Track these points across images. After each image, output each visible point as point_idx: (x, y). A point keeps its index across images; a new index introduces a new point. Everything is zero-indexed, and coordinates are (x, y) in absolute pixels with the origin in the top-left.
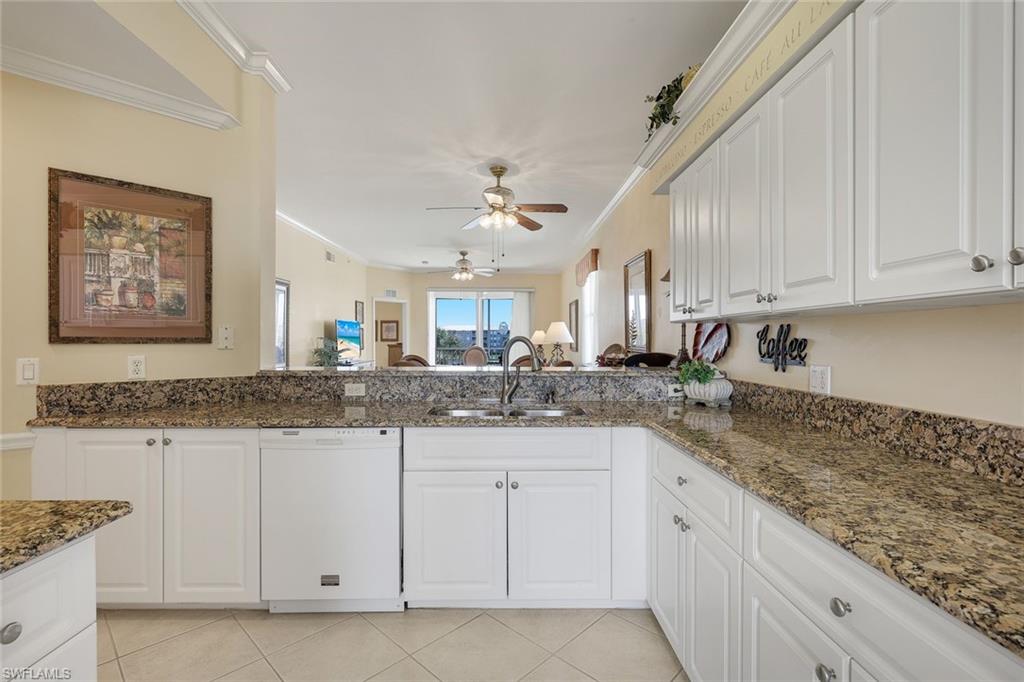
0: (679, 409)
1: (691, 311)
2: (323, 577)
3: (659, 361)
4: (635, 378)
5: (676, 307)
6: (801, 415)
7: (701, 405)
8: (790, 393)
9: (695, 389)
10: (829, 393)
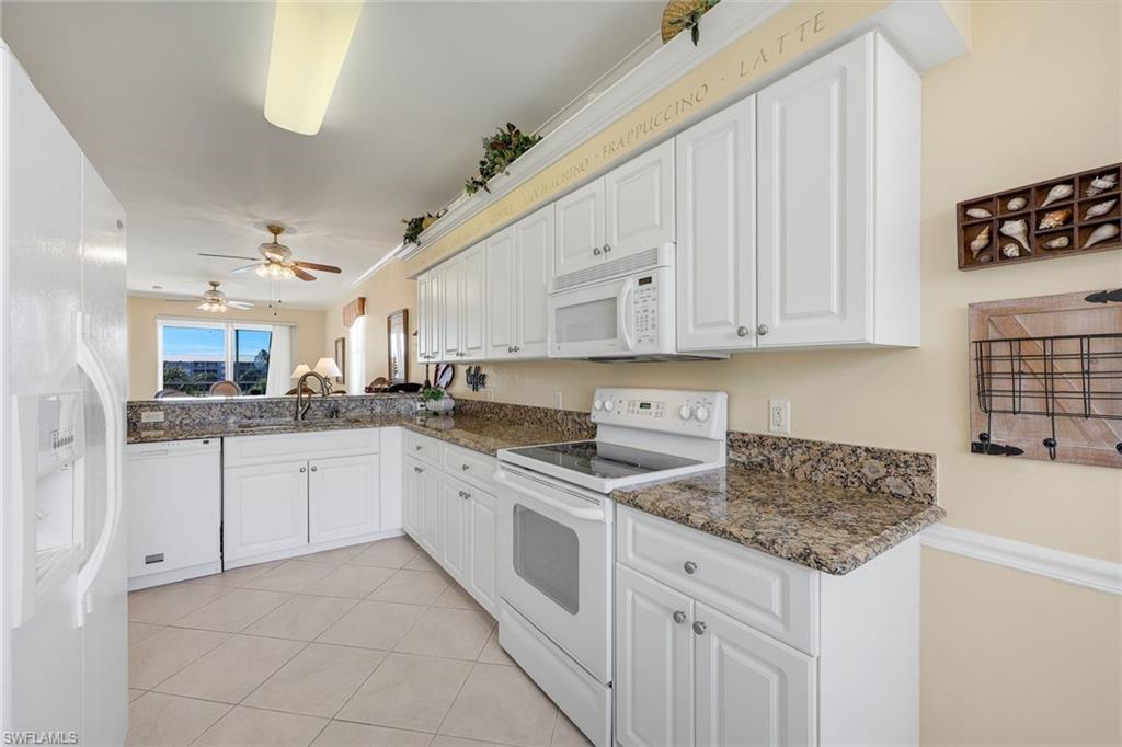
0: (424, 418)
1: (428, 357)
2: (147, 558)
3: (411, 388)
4: (395, 399)
5: (421, 354)
6: (482, 414)
7: (436, 414)
8: (479, 402)
9: (432, 405)
10: (493, 400)
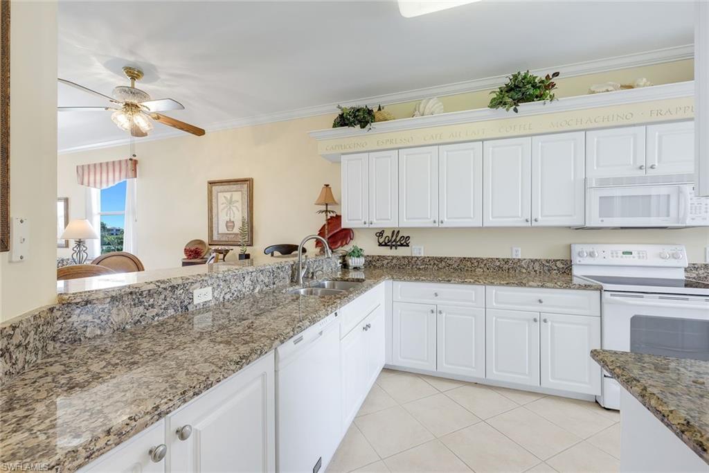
1: (371, 223)
6: (411, 266)
8: (404, 257)
10: (422, 255)
